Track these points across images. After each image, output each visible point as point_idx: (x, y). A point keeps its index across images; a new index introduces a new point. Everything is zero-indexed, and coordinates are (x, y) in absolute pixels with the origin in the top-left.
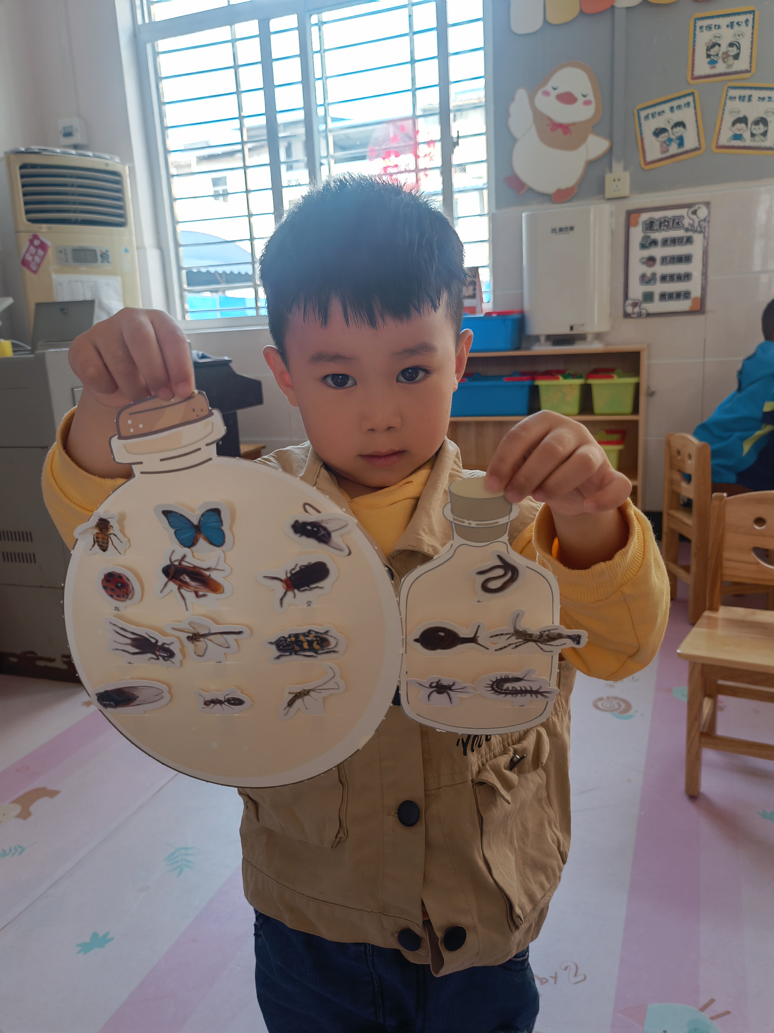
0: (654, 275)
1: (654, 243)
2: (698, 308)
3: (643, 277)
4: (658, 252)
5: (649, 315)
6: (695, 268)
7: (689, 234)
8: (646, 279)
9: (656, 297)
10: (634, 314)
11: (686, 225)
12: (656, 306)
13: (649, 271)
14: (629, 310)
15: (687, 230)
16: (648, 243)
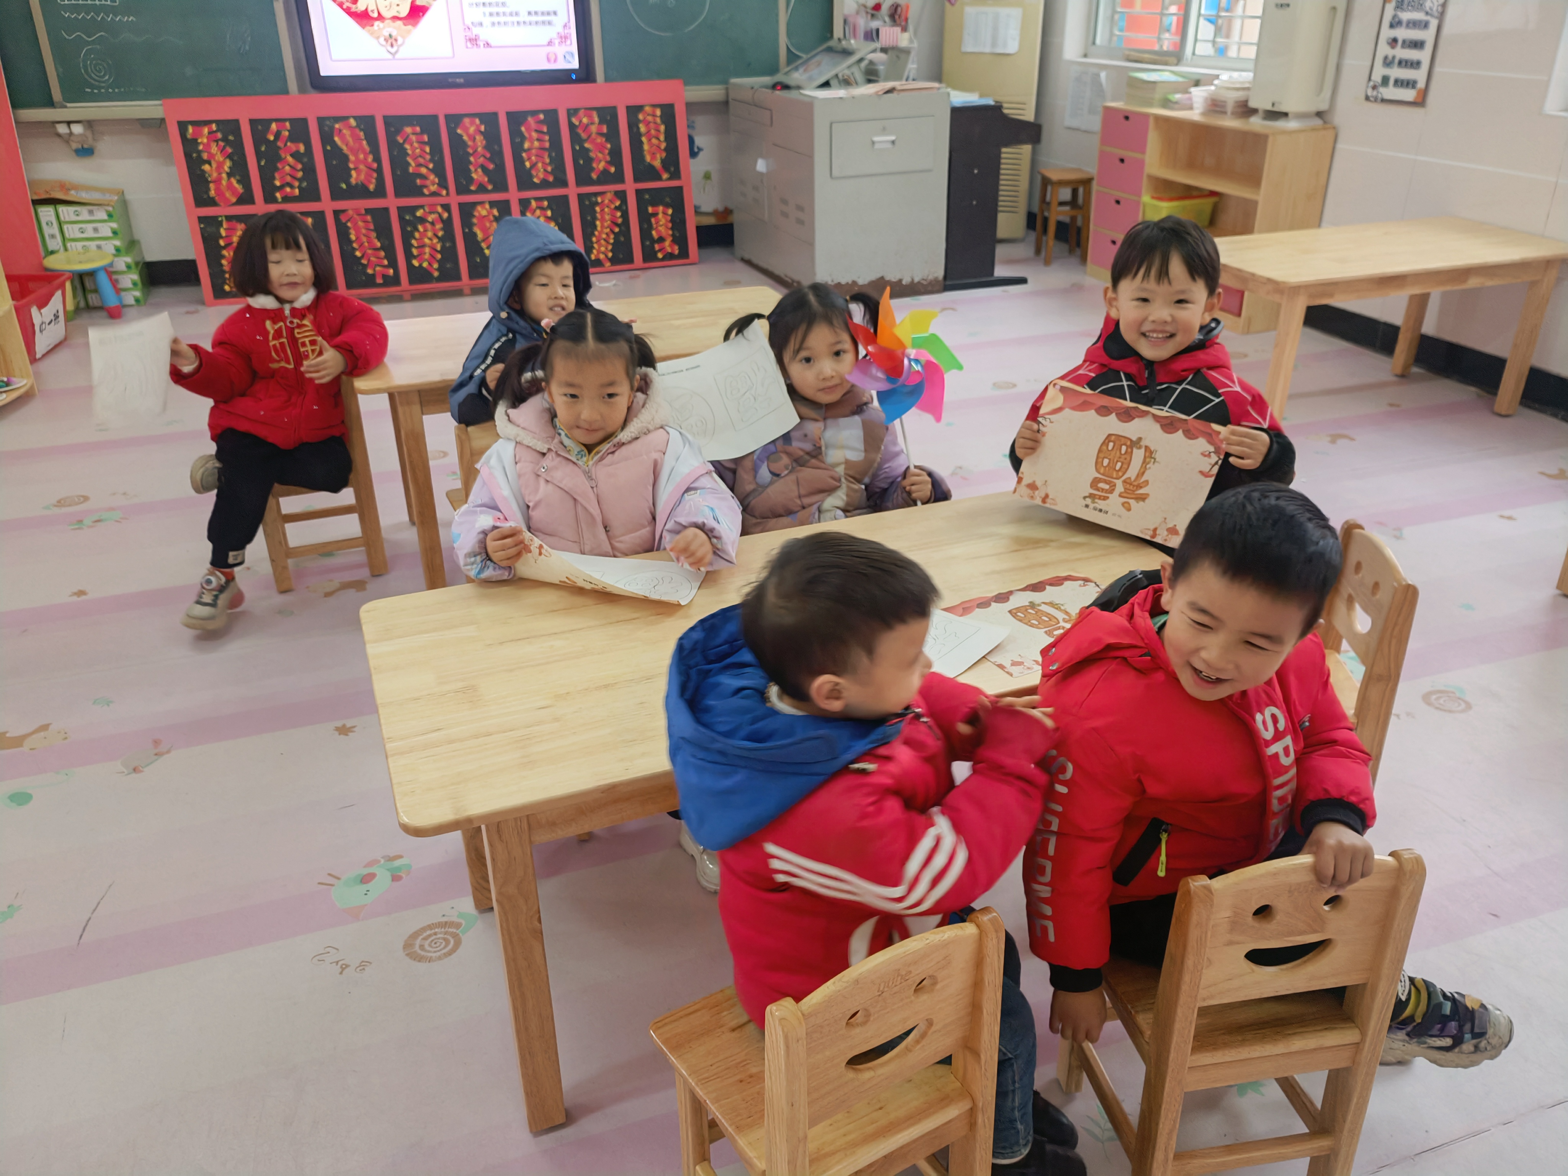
0: (1394, 57)
1: (1399, 23)
2: (1420, 100)
3: (1386, 58)
4: (1402, 34)
5: (1383, 101)
6: (1424, 56)
7: (1428, 18)
8: (1388, 61)
9: (1392, 82)
10: (1372, 97)
11: (1428, 9)
12: (1390, 92)
13: (1390, 52)
14: (1370, 92)
15: (1427, 13)
16: (1395, 24)
